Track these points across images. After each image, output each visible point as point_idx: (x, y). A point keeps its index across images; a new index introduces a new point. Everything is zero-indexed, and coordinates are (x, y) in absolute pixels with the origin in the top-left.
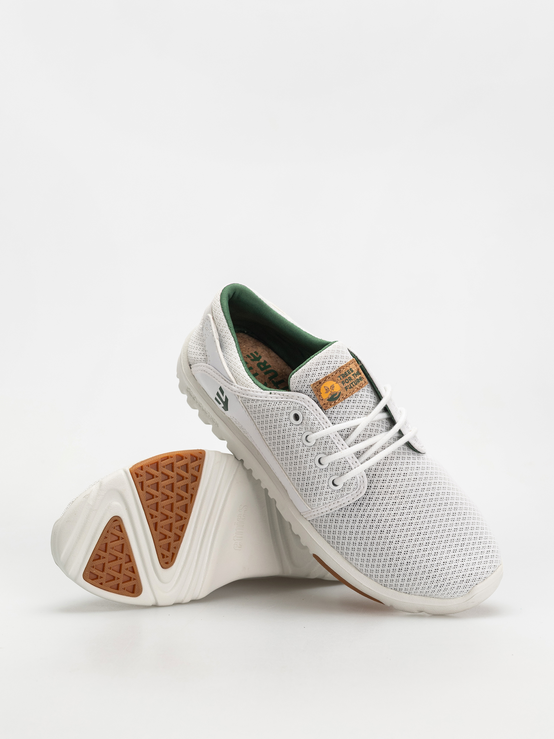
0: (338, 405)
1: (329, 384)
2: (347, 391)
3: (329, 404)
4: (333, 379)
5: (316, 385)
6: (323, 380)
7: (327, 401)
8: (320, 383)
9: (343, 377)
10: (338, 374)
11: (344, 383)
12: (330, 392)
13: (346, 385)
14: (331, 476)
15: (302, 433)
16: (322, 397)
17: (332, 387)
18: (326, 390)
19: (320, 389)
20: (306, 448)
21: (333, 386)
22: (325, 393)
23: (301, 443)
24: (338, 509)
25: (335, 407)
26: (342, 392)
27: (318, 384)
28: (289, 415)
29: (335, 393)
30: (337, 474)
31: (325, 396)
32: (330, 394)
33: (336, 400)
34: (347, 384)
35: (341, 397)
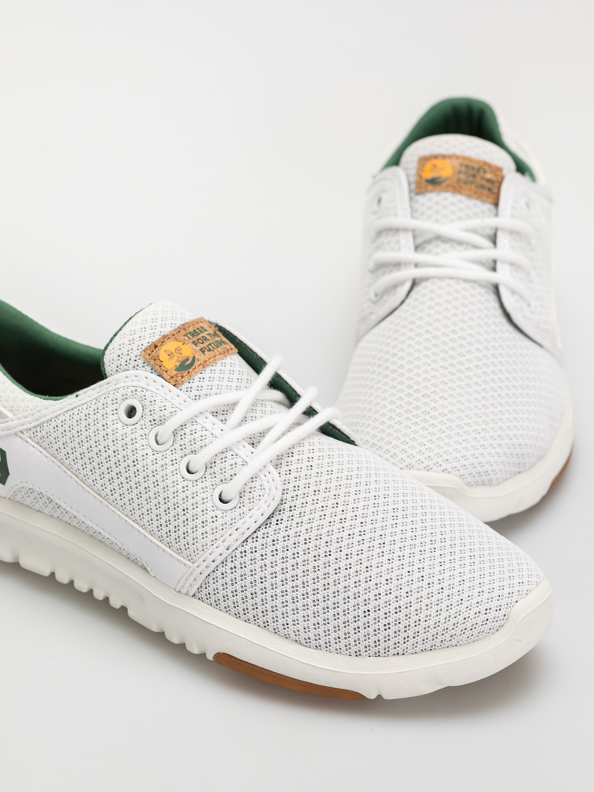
0: (196, 378)
1: (171, 346)
2: (204, 354)
3: (179, 375)
4: (175, 339)
5: (149, 352)
6: (158, 341)
7: (176, 372)
8: (156, 347)
9: (193, 336)
10: (183, 332)
11: (197, 344)
12: (176, 358)
13: (200, 346)
14: (214, 487)
15: (147, 432)
16: (164, 367)
17: (178, 350)
18: (169, 355)
19: (158, 356)
20: (159, 456)
21: (180, 348)
22: (169, 360)
23: (149, 451)
24: (240, 541)
25: (191, 381)
26: (196, 356)
27: (153, 348)
28: (116, 413)
29: (186, 358)
30: (224, 481)
31: (170, 364)
32: (178, 360)
33: (190, 368)
34: (202, 346)
35: (197, 363)
